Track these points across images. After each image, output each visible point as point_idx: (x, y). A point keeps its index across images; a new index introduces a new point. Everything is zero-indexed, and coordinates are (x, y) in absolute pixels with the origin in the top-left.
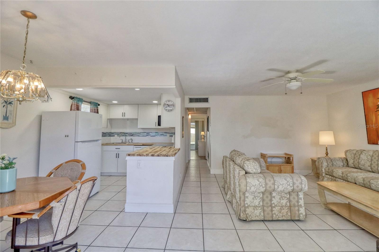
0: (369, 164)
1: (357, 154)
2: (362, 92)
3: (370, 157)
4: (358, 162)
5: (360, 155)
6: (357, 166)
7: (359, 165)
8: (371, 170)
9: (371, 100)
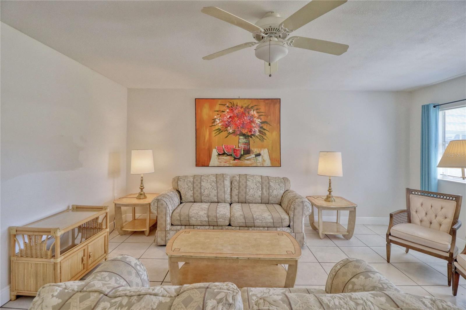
0: (215, 192)
1: (197, 182)
2: (196, 99)
3: (214, 183)
4: (200, 193)
5: (201, 183)
6: (198, 199)
7: (202, 197)
8: (216, 200)
9: (206, 112)
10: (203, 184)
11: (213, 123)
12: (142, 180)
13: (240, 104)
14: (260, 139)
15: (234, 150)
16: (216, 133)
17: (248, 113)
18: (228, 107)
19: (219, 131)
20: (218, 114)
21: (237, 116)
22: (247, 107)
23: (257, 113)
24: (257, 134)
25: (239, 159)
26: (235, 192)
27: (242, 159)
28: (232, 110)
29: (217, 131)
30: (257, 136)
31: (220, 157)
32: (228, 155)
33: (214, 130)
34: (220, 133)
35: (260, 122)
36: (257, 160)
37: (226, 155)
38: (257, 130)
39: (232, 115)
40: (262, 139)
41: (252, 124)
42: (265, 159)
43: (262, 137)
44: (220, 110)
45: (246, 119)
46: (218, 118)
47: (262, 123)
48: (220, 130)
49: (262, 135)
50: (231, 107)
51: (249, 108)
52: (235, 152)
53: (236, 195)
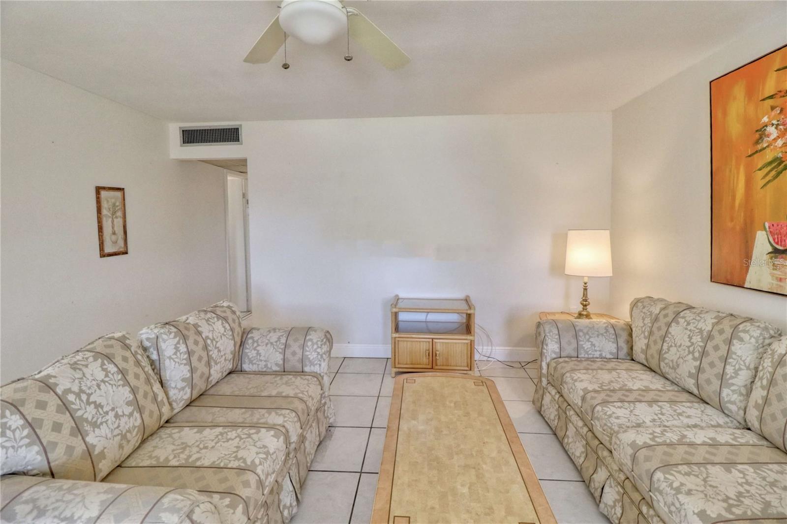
0: (692, 365)
1: (662, 321)
2: (711, 83)
3: (699, 338)
4: (660, 352)
5: (669, 325)
6: (653, 364)
9: (737, 109)
10: (674, 329)
11: (757, 142)
12: (585, 289)
16: (767, 174)
20: (773, 108)
29: (769, 168)
31: (779, 261)
33: (759, 166)
34: (779, 173)
44: (780, 92)
46: (775, 122)
48: (779, 164)
53: (757, 406)
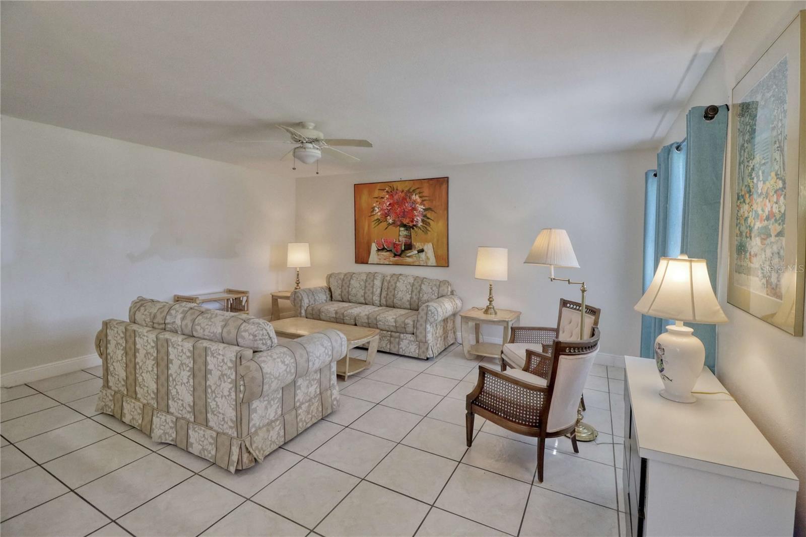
0: (362, 292)
3: (362, 282)
4: (348, 292)
5: (349, 281)
6: (345, 298)
7: (350, 296)
8: (364, 302)
9: (365, 198)
10: (352, 282)
11: (371, 212)
12: (298, 275)
13: (400, 189)
14: (423, 231)
15: (394, 244)
16: (375, 224)
17: (410, 198)
18: (387, 192)
19: (379, 221)
20: (377, 202)
21: (397, 203)
22: (408, 191)
23: (420, 197)
24: (420, 224)
25: (400, 255)
26: (384, 294)
27: (402, 255)
28: (392, 196)
29: (376, 222)
30: (419, 228)
31: (380, 253)
32: (388, 251)
33: (373, 221)
34: (379, 224)
35: (424, 209)
36: (419, 258)
37: (386, 251)
38: (420, 219)
39: (391, 201)
40: (426, 231)
41: (415, 212)
42: (429, 257)
43: (426, 228)
44: (379, 197)
45: (408, 206)
46: (377, 206)
47: (425, 210)
49: (424, 225)
50: (391, 192)
51: (411, 192)
52: (395, 247)
53: (384, 298)
